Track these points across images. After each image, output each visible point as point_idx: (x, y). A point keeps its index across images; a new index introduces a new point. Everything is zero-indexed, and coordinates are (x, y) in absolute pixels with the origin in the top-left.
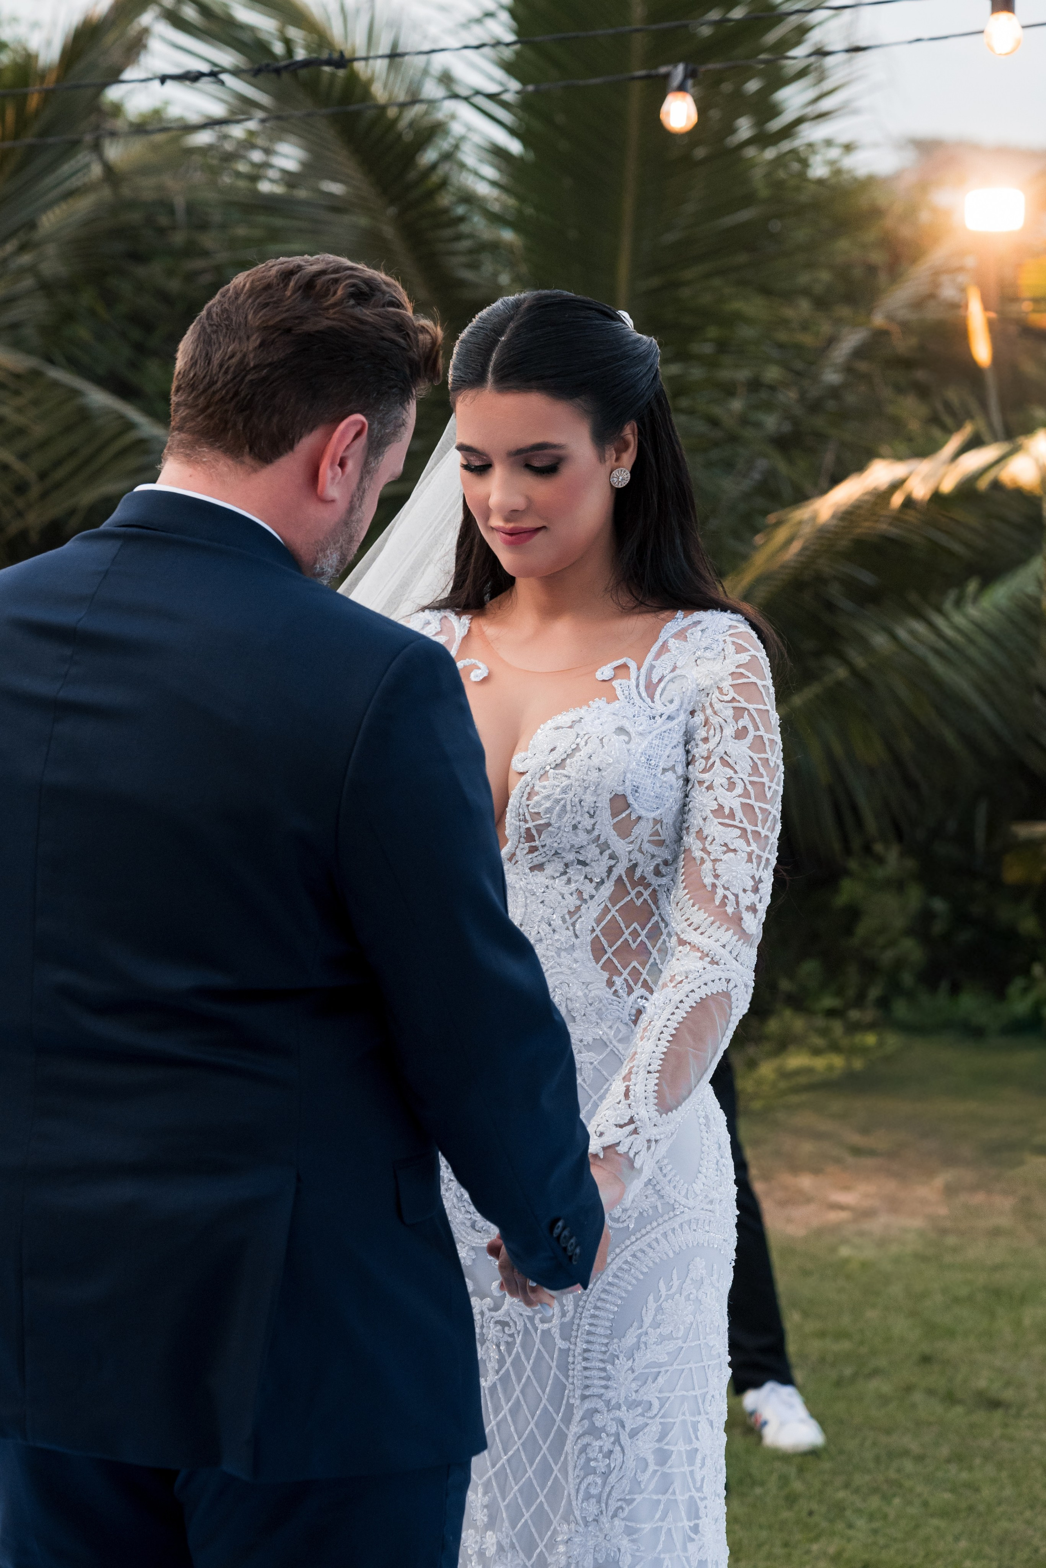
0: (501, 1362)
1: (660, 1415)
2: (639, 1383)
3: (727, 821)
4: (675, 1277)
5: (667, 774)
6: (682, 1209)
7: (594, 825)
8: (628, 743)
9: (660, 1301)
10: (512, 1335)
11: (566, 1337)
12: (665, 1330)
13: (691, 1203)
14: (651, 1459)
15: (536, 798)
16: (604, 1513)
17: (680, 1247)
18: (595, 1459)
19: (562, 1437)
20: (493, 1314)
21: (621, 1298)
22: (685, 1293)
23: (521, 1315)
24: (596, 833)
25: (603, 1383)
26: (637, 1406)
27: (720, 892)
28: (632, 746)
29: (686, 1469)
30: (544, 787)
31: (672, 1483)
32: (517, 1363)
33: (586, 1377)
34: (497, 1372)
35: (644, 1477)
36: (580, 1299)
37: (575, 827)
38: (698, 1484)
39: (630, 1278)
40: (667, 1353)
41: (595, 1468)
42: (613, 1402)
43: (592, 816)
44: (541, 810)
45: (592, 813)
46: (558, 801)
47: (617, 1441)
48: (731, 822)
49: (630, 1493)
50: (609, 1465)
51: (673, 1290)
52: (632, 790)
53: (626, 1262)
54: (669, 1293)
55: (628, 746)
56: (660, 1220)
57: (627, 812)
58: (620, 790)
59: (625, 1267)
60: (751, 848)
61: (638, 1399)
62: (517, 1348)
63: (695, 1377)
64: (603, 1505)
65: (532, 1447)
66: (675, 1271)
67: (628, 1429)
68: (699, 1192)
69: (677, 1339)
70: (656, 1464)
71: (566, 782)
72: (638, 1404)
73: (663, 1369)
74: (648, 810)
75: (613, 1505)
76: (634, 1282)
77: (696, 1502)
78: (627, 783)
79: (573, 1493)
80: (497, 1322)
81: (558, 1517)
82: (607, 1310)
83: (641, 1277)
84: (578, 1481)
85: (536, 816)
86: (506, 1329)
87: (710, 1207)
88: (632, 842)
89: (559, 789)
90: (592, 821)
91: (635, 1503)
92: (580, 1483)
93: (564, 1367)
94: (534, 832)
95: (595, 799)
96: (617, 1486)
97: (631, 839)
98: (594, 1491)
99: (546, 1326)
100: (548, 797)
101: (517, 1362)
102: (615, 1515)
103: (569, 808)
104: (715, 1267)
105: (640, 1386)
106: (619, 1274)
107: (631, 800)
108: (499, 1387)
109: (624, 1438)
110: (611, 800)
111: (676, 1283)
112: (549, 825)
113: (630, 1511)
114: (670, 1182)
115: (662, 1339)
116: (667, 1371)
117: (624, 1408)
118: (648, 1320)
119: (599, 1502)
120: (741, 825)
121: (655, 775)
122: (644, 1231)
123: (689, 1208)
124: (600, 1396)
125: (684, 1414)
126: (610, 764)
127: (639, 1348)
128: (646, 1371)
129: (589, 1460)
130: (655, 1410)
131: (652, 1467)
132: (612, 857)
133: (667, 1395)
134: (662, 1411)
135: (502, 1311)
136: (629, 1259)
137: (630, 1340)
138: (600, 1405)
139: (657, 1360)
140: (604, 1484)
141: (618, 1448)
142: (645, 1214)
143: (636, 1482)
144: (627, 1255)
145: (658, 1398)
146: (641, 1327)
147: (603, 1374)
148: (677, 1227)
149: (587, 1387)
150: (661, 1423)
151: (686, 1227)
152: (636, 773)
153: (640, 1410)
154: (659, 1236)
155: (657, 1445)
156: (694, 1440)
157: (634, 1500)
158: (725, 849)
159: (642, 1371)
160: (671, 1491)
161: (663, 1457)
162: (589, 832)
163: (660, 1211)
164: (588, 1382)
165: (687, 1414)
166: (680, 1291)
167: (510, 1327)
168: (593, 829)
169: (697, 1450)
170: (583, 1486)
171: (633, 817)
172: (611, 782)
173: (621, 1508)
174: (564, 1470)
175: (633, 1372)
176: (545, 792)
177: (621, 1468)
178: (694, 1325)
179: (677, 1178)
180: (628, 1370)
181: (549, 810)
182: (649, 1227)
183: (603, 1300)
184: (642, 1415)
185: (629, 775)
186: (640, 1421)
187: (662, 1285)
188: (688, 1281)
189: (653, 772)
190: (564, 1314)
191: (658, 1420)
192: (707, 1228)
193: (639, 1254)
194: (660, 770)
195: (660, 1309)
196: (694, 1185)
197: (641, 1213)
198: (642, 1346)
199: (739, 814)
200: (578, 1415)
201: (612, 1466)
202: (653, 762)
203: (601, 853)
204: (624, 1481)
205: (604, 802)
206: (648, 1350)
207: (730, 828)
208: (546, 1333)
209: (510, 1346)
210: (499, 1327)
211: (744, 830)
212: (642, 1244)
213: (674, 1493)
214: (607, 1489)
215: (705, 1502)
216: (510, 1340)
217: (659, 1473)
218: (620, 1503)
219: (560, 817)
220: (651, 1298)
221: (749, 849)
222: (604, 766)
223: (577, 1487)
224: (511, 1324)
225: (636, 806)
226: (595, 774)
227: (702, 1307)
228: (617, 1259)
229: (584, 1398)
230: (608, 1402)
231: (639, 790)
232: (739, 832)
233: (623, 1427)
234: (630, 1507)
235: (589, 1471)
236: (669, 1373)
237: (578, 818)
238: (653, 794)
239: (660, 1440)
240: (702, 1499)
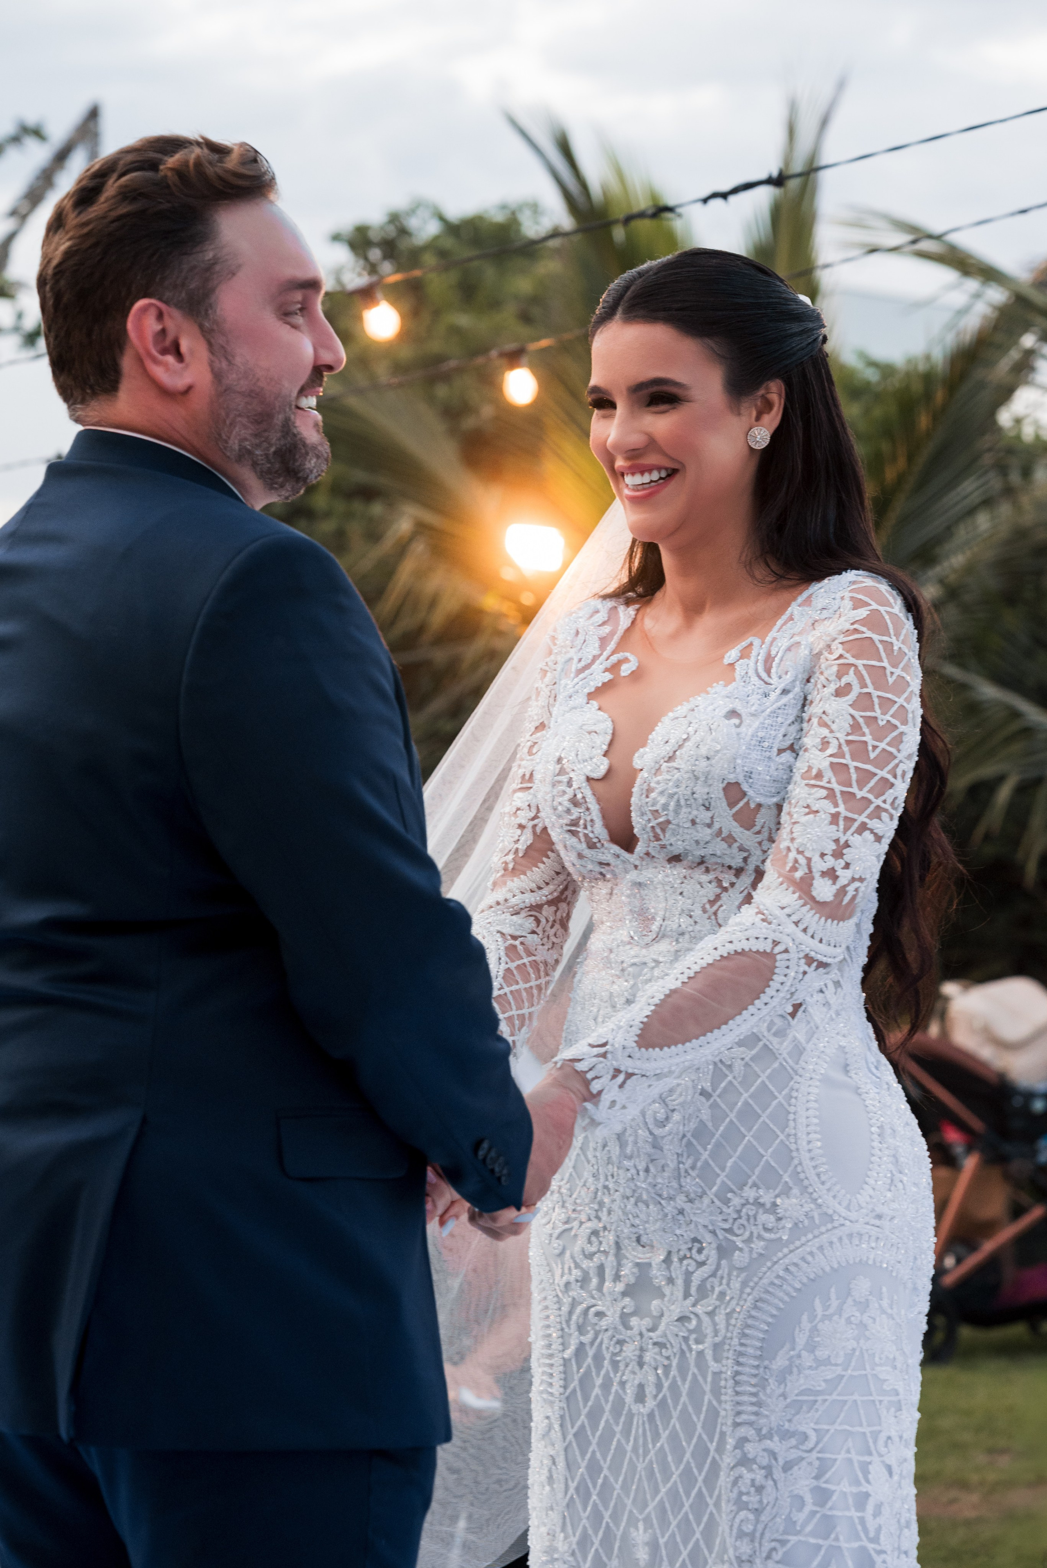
0: (659, 1386)
1: (818, 1449)
2: (793, 1412)
3: (813, 782)
4: (833, 1296)
5: (783, 755)
6: (842, 1221)
7: (712, 818)
8: (738, 726)
9: (816, 1322)
10: (668, 1358)
11: (717, 1360)
12: (822, 1353)
13: (853, 1215)
14: (808, 1498)
15: (653, 795)
16: (757, 1553)
17: (839, 1263)
18: (748, 1493)
19: (715, 1467)
20: (651, 1334)
21: (773, 1316)
22: (845, 1315)
23: (677, 1335)
24: (716, 826)
25: (755, 1409)
26: (790, 1438)
27: (793, 855)
28: (743, 729)
29: (854, 1514)
30: (658, 783)
31: (834, 1527)
32: (674, 1389)
33: (738, 1403)
34: (655, 1396)
35: (800, 1517)
36: (731, 1318)
37: (693, 822)
38: (872, 1534)
39: (781, 1294)
40: (825, 1381)
41: (747, 1503)
42: (764, 1431)
43: (708, 809)
44: (658, 807)
45: (707, 805)
46: (671, 796)
47: (769, 1474)
48: (818, 783)
49: (785, 1532)
50: (761, 1502)
51: (831, 1311)
52: (745, 776)
53: (778, 1277)
54: (827, 1313)
55: (738, 730)
56: (816, 1232)
57: (745, 800)
58: (732, 778)
59: (776, 1281)
60: (837, 810)
61: (792, 1429)
62: (674, 1372)
63: (862, 1412)
64: (757, 1545)
65: (688, 1477)
66: (833, 1290)
67: (781, 1462)
68: (864, 1205)
69: (836, 1365)
70: (814, 1504)
71: (677, 775)
72: (792, 1434)
73: (820, 1398)
74: (766, 796)
75: (767, 1546)
76: (786, 1298)
77: (870, 1555)
78: (738, 770)
79: (727, 1530)
80: (655, 1344)
81: (714, 1555)
82: (758, 1329)
83: (795, 1294)
84: (731, 1516)
85: (656, 814)
86: (664, 1351)
87: (877, 1222)
88: (759, 833)
89: (671, 784)
90: (709, 814)
91: (789, 1545)
92: (734, 1517)
93: (717, 1392)
94: (658, 831)
95: (706, 790)
96: (770, 1524)
97: (757, 828)
98: (748, 1528)
99: (701, 1347)
100: (662, 793)
101: (674, 1387)
102: (768, 1557)
103: (682, 802)
104: (884, 1289)
105: (794, 1415)
106: (770, 1289)
107: (745, 787)
108: (657, 1413)
109: (778, 1474)
110: (724, 789)
111: (835, 1303)
112: (668, 822)
113: (785, 1553)
114: (829, 1190)
115: (820, 1363)
116: (826, 1400)
117: (776, 1438)
118: (801, 1340)
119: (752, 1541)
120: (828, 785)
121: (769, 758)
122: (798, 1243)
123: (851, 1221)
124: (751, 1424)
125: (848, 1451)
126: (717, 752)
127: (791, 1373)
128: (800, 1398)
129: (741, 1494)
130: (810, 1444)
131: (809, 1507)
132: (741, 849)
133: (826, 1427)
134: (820, 1446)
135: (659, 1332)
136: (781, 1273)
137: (780, 1362)
138: (751, 1433)
139: (812, 1388)
140: (757, 1521)
141: (770, 1483)
142: (801, 1226)
143: (790, 1523)
144: (779, 1269)
145: (814, 1430)
146: (793, 1349)
147: (754, 1400)
148: (835, 1240)
149: (739, 1413)
150: (818, 1459)
151: (846, 1241)
152: (747, 758)
153: (793, 1441)
154: (815, 1250)
155: (815, 1483)
156: (863, 1481)
157: (788, 1541)
158: (807, 810)
159: (796, 1398)
160: (833, 1536)
161: (822, 1496)
162: (709, 826)
163: (817, 1221)
164: (740, 1408)
165: (852, 1451)
166: (840, 1311)
167: (667, 1348)
168: (712, 822)
169: (867, 1495)
170: (736, 1525)
171: (752, 806)
172: (721, 769)
173: (774, 1549)
174: (717, 1505)
175: (785, 1398)
176: (660, 788)
177: (774, 1505)
178: (857, 1353)
179: (838, 1187)
180: (780, 1396)
181: (665, 807)
182: (803, 1239)
183: (753, 1317)
184: (796, 1447)
185: (739, 761)
186: (794, 1454)
187: (817, 1303)
188: (850, 1301)
189: (768, 754)
190: (716, 1333)
191: (814, 1455)
192: (873, 1245)
193: (792, 1268)
194: (775, 750)
195: (814, 1330)
196: (858, 1196)
197: (796, 1224)
198: (795, 1370)
199: (828, 774)
200: (731, 1442)
201: (765, 1501)
202: (766, 744)
203: (730, 846)
204: (778, 1520)
205: (717, 792)
206: (802, 1375)
207: (816, 789)
208: (701, 1354)
209: (667, 1368)
210: (657, 1349)
211: (831, 790)
212: (794, 1258)
213: (837, 1539)
214: (760, 1527)
215: (883, 1556)
216: (666, 1362)
217: (818, 1516)
218: (773, 1544)
219: (677, 812)
220: (805, 1317)
221: (833, 811)
222: (712, 753)
223: (730, 1523)
224: (668, 1346)
225: (751, 793)
226: (703, 763)
227: (867, 1333)
228: (768, 1273)
229: (736, 1425)
230: (759, 1431)
231: (753, 776)
232: (824, 793)
233: (776, 1459)
234: (785, 1549)
235: (740, 1505)
236: (827, 1403)
237: (695, 812)
238: (768, 778)
239: (817, 1478)
240: (880, 1552)
